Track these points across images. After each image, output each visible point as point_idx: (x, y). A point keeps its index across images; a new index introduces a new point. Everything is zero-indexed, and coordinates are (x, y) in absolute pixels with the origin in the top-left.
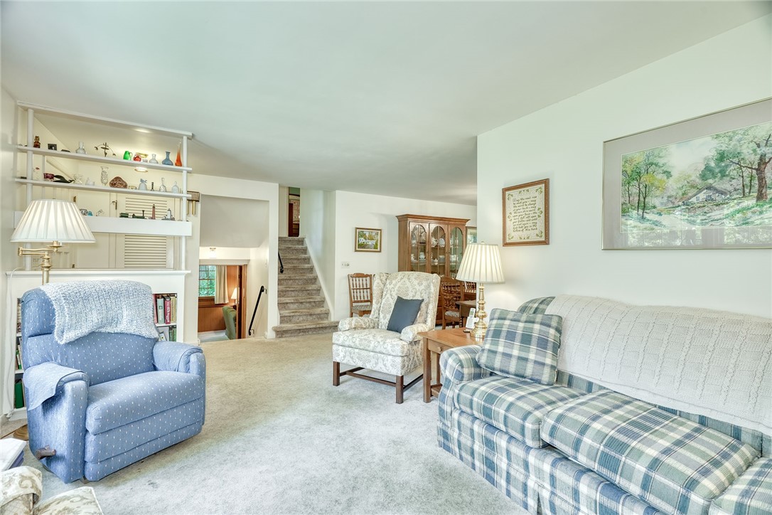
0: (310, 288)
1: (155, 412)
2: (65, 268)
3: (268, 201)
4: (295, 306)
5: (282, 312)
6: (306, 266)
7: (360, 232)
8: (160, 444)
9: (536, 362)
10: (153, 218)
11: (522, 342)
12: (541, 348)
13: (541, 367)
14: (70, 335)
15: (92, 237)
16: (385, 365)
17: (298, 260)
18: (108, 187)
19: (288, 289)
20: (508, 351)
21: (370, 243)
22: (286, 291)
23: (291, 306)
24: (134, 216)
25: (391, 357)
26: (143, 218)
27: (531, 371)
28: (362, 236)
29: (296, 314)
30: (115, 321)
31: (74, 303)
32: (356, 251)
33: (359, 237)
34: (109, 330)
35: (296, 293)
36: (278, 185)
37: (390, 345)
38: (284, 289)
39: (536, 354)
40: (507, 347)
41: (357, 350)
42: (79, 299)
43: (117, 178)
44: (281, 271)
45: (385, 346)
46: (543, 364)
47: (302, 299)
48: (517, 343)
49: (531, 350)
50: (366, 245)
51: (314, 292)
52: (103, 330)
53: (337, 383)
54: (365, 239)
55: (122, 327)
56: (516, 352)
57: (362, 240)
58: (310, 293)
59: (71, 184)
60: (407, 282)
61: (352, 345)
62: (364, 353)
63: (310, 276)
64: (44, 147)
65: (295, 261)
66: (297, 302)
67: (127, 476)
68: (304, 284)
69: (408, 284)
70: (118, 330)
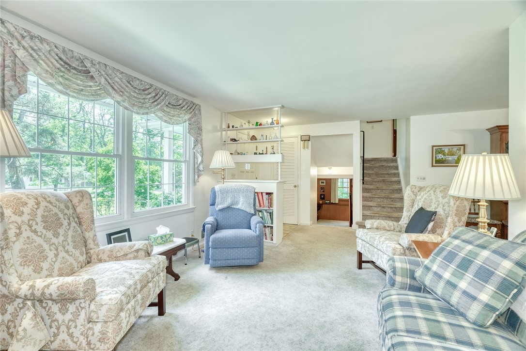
0: (393, 197)
1: (234, 246)
2: (253, 179)
3: (352, 134)
4: (379, 209)
5: (365, 212)
6: (394, 179)
7: (437, 150)
8: (237, 263)
9: (465, 293)
10: (266, 154)
11: (460, 266)
12: (480, 279)
13: (469, 300)
14: (220, 207)
15: (234, 165)
16: (382, 261)
17: (389, 174)
18: (250, 141)
19: (374, 196)
20: (440, 272)
21: (450, 158)
22: (373, 198)
23: (375, 209)
24: (259, 154)
25: (386, 256)
26: (263, 154)
27: (456, 300)
28: (440, 153)
29: (376, 215)
30: (237, 203)
31: (223, 194)
32: (433, 166)
33: (436, 154)
34: (235, 207)
35: (382, 199)
36: (359, 121)
37: (385, 246)
38: (371, 196)
39: (469, 284)
40: (441, 267)
41: (368, 245)
42: (225, 192)
43: (253, 136)
44: (363, 183)
45: (383, 246)
46: (474, 298)
47: (384, 204)
48: (453, 266)
49: (465, 277)
50: (445, 160)
51: (397, 200)
52: (232, 206)
53: (360, 267)
54: (444, 155)
55: (239, 206)
56: (447, 275)
57: (440, 156)
58: (393, 200)
59: (238, 142)
60: (433, 194)
61: (366, 240)
62: (371, 248)
63: (396, 187)
64: (231, 127)
65: (386, 176)
66: (379, 206)
67: (224, 271)
68: (390, 193)
69: (433, 196)
70: (237, 207)
